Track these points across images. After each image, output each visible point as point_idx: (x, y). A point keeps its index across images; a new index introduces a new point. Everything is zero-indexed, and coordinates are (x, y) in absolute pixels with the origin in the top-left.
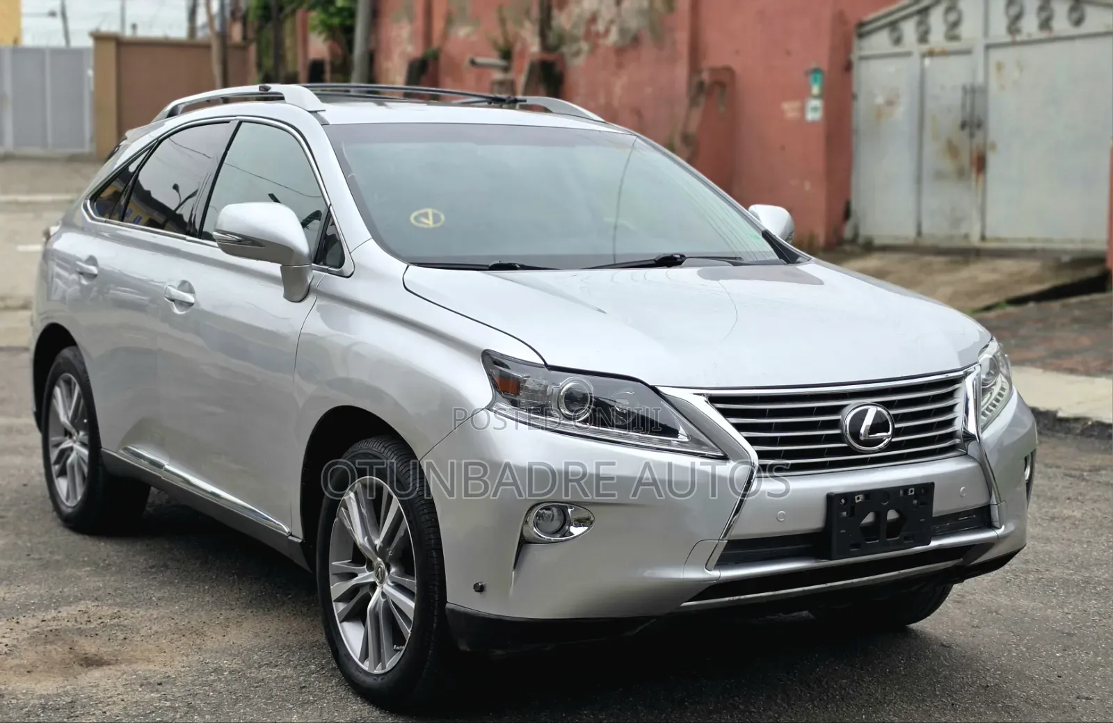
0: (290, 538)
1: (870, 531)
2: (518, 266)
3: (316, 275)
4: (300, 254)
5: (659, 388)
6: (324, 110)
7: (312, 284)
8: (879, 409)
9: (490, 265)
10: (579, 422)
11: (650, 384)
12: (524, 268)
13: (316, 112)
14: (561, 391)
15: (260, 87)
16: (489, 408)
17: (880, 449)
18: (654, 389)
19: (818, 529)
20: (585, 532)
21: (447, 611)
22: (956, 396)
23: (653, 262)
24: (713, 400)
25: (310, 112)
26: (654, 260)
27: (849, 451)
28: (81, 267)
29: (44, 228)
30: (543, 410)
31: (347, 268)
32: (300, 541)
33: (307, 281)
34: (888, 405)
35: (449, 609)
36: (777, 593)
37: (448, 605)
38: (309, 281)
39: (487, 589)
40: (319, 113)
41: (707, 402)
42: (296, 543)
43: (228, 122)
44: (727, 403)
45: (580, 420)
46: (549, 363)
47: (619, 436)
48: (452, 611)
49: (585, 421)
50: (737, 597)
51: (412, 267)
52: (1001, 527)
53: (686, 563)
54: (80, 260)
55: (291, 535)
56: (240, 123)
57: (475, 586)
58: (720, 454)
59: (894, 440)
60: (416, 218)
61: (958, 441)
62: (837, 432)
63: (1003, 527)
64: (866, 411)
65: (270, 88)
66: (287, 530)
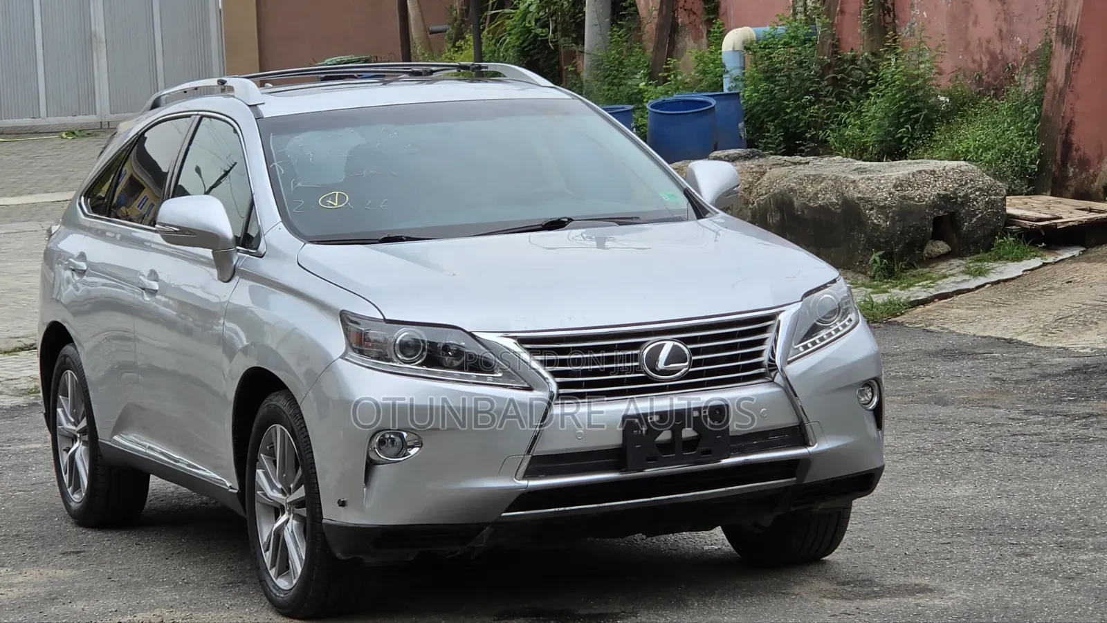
0: (230, 490)
1: (666, 447)
2: (405, 239)
3: (240, 257)
4: (226, 239)
5: (475, 334)
6: (264, 104)
7: (237, 265)
8: (676, 343)
9: (380, 238)
10: (416, 365)
11: (468, 330)
12: (409, 239)
13: (256, 105)
14: (396, 340)
15: (218, 81)
16: (342, 357)
17: (677, 377)
18: (470, 334)
19: (619, 445)
20: (418, 452)
21: (324, 526)
22: (768, 330)
23: (541, 227)
24: (521, 341)
25: (249, 106)
26: (541, 225)
27: (647, 379)
28: (74, 264)
29: (47, 227)
30: (382, 357)
31: (262, 248)
32: (236, 491)
33: (232, 262)
34: (686, 341)
35: (324, 523)
36: (601, 505)
37: (324, 521)
38: (235, 263)
39: (348, 503)
40: (259, 106)
41: (516, 344)
42: (234, 493)
43: (189, 116)
44: (533, 343)
45: (417, 363)
46: (387, 318)
47: (444, 374)
48: (328, 525)
49: (421, 365)
50: (562, 509)
51: (308, 245)
52: (813, 446)
53: (499, 473)
54: (72, 256)
55: (231, 488)
56: (202, 117)
57: (339, 502)
58: (526, 385)
59: (691, 370)
60: (324, 201)
61: (762, 370)
62: (637, 364)
63: (817, 445)
64: (663, 346)
65: (226, 82)
66: (228, 484)
